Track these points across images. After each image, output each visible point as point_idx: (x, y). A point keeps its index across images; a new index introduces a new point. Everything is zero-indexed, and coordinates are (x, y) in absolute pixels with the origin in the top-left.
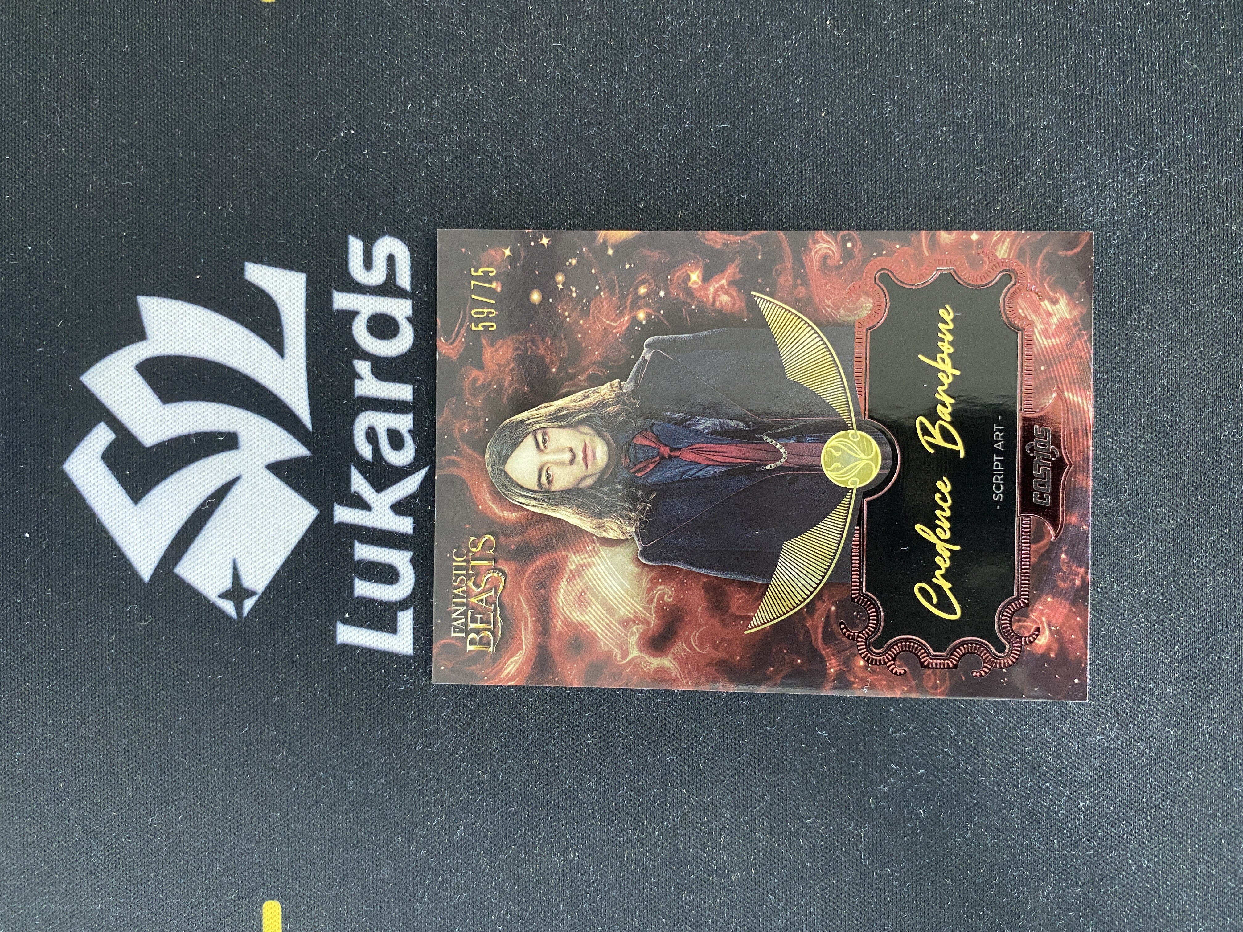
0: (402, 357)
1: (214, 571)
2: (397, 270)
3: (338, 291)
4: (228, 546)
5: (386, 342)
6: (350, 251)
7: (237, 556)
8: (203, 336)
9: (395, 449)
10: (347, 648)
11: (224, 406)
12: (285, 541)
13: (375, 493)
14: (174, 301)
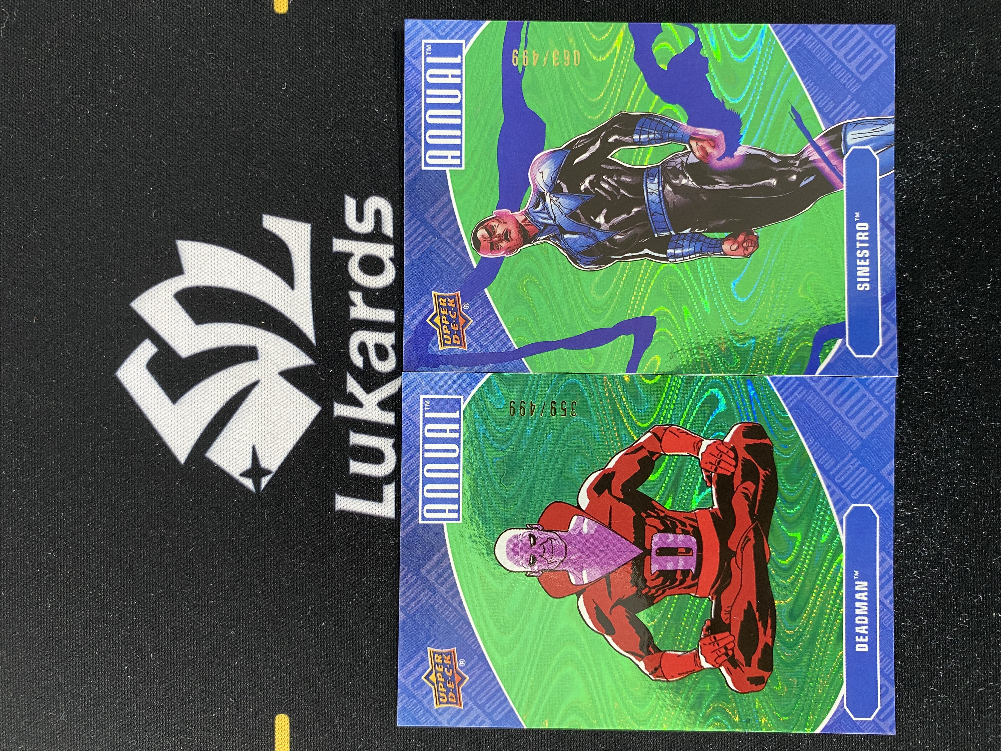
0: (385, 289)
1: (237, 455)
2: (383, 221)
3: (336, 238)
4: (249, 436)
5: (374, 277)
6: (346, 207)
7: (255, 444)
8: (228, 272)
9: (381, 360)
10: (345, 514)
11: (246, 326)
12: (295, 431)
13: (365, 394)
14: (205, 245)
